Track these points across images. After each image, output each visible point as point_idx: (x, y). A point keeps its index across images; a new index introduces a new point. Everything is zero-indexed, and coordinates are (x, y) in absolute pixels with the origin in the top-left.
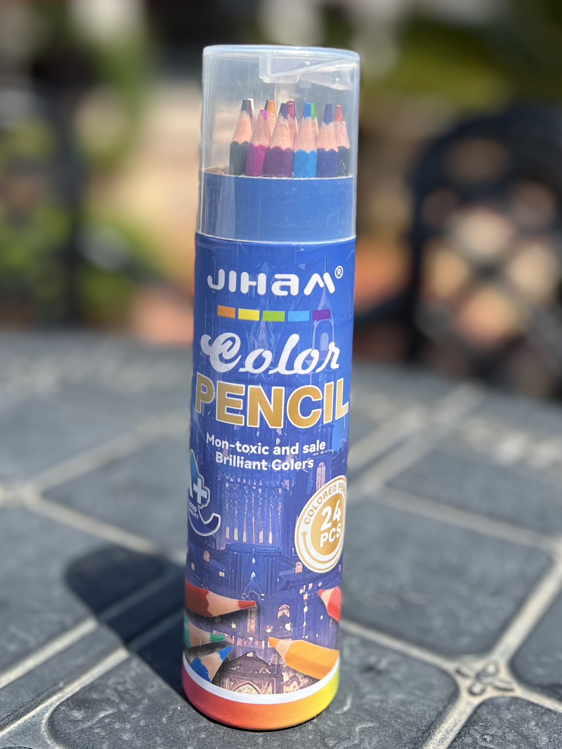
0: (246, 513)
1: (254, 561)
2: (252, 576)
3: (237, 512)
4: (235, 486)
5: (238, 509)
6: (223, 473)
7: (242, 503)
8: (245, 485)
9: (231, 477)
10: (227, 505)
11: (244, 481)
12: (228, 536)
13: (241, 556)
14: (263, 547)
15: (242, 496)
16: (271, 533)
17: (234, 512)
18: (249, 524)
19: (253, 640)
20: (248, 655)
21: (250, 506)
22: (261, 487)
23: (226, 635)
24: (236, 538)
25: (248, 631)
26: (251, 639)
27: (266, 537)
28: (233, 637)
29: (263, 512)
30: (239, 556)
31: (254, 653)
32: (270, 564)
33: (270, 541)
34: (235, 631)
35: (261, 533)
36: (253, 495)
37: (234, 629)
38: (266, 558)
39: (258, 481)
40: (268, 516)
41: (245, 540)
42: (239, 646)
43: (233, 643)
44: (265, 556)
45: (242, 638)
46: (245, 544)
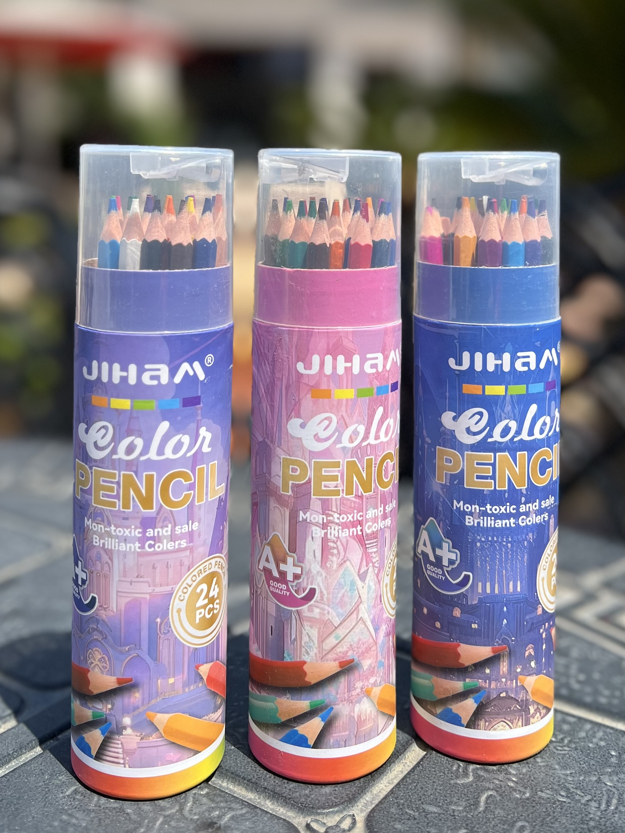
0: (497, 567)
1: (505, 609)
2: (504, 623)
3: (488, 568)
4: (486, 545)
5: (489, 565)
6: (474, 534)
7: (493, 559)
8: (496, 542)
9: (483, 536)
10: (479, 562)
11: (495, 539)
12: (480, 590)
13: (494, 606)
14: (512, 595)
15: (494, 552)
16: (519, 582)
17: (486, 567)
18: (500, 577)
19: (506, 681)
20: (501, 695)
21: (501, 561)
22: (510, 542)
23: (480, 681)
24: (488, 591)
25: (501, 673)
26: (504, 680)
27: (515, 587)
28: (488, 681)
29: (512, 564)
30: (491, 607)
31: (507, 692)
32: (519, 608)
33: (519, 589)
34: (489, 676)
35: (511, 584)
36: (504, 550)
37: (488, 674)
38: (516, 605)
39: (508, 537)
40: (516, 567)
41: (497, 591)
42: (493, 689)
43: (487, 687)
44: (515, 603)
45: (496, 681)
46: (497, 595)
